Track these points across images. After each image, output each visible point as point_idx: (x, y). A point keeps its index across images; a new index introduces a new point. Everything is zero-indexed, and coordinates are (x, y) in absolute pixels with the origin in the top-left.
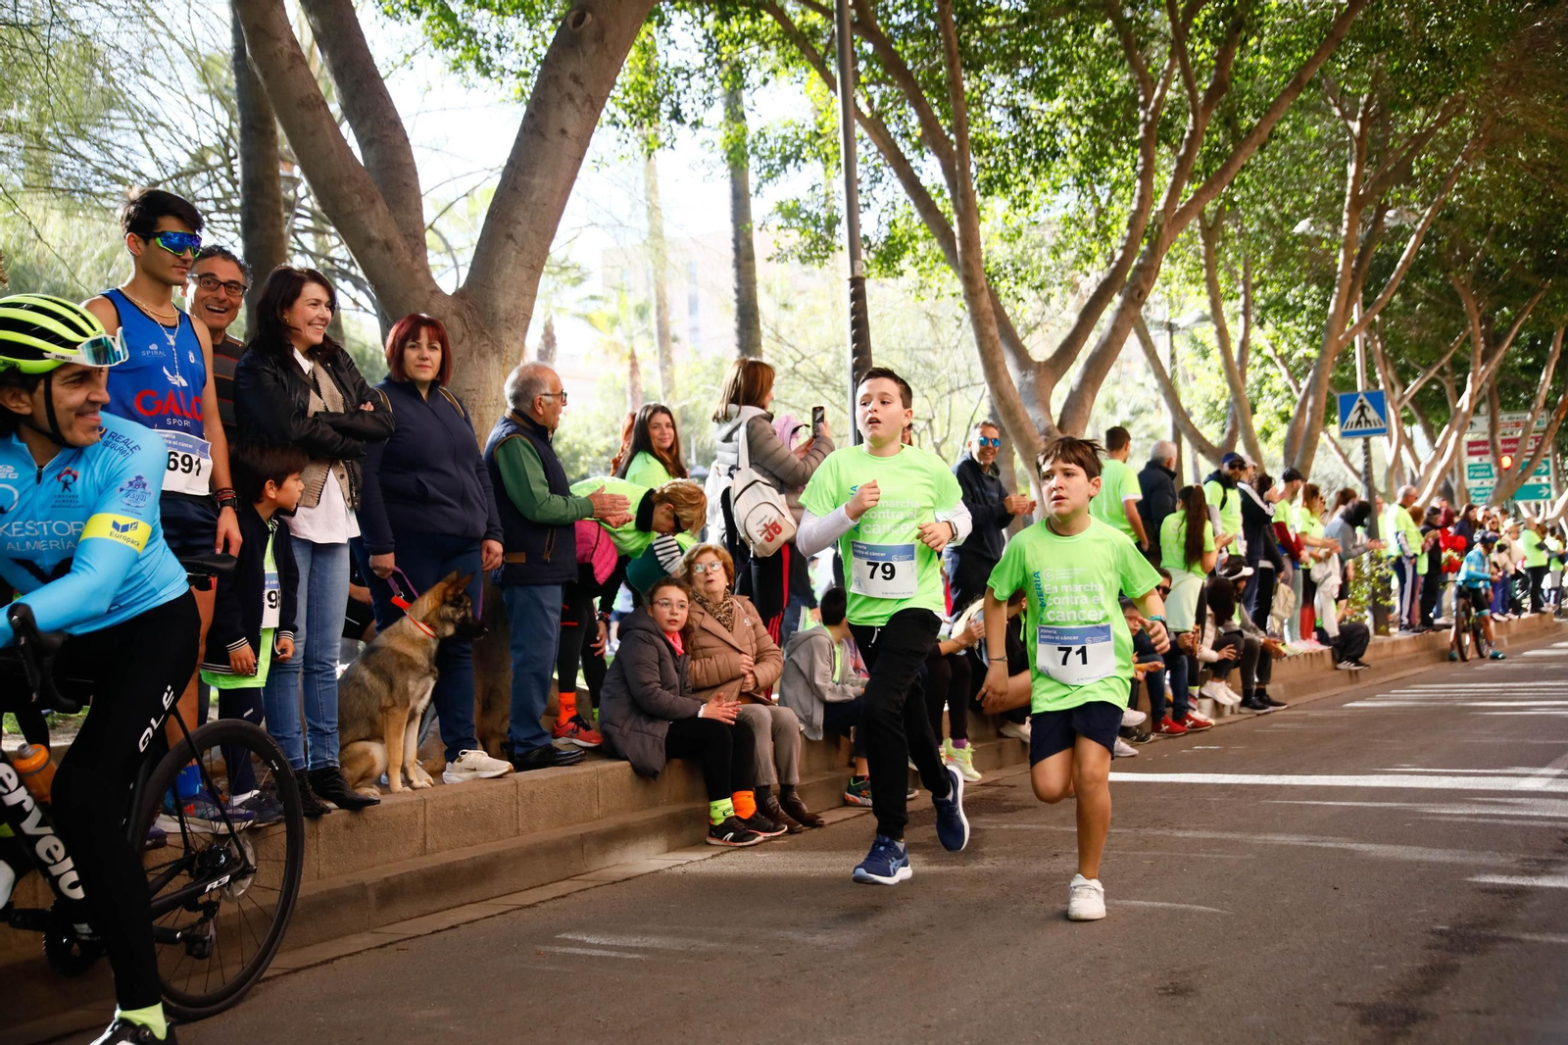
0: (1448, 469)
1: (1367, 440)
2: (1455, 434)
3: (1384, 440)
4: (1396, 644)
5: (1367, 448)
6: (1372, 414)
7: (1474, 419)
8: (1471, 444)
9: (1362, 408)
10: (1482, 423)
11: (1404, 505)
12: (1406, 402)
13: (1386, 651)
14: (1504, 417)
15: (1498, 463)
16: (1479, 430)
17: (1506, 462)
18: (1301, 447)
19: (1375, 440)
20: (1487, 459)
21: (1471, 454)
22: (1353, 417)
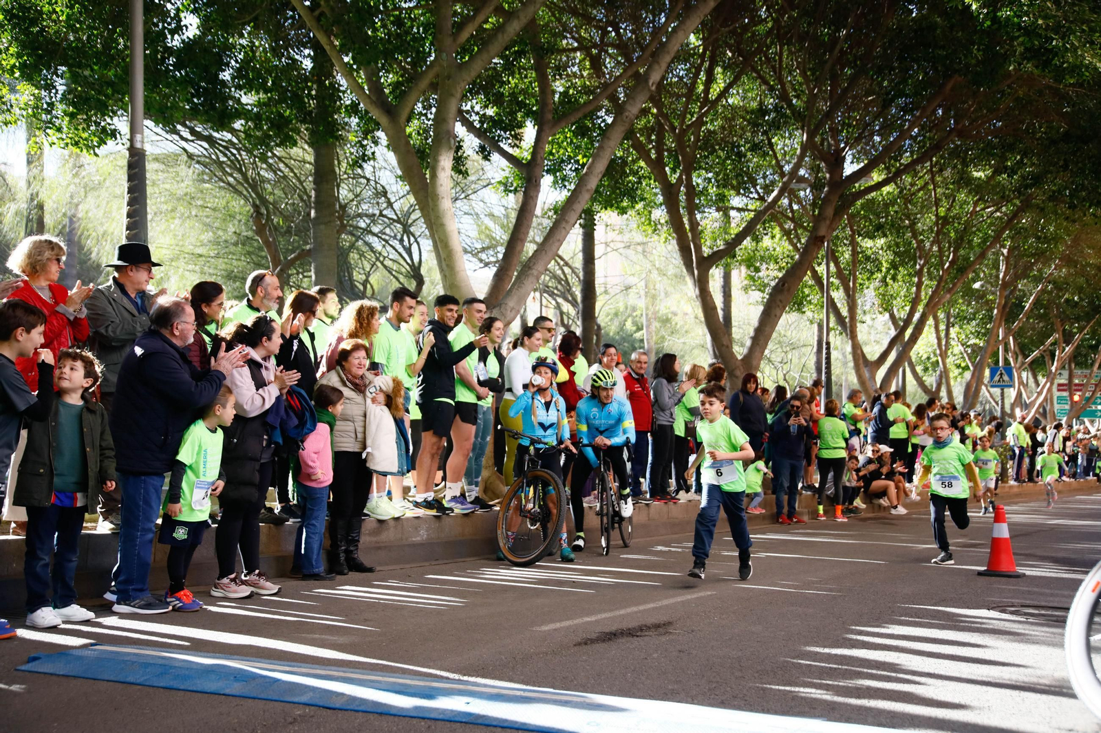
0: (1046, 399)
1: (1002, 390)
2: (1048, 384)
3: (1012, 389)
4: (1011, 487)
5: (1002, 394)
6: (1006, 378)
7: (1063, 372)
8: (1059, 385)
9: (1001, 374)
10: (1066, 373)
11: (1020, 423)
12: (1026, 365)
13: (1007, 490)
14: (1078, 372)
15: (1072, 399)
16: (1063, 380)
17: (1076, 398)
18: (971, 393)
19: (1006, 390)
20: (1065, 394)
21: (1059, 390)
22: (997, 378)
